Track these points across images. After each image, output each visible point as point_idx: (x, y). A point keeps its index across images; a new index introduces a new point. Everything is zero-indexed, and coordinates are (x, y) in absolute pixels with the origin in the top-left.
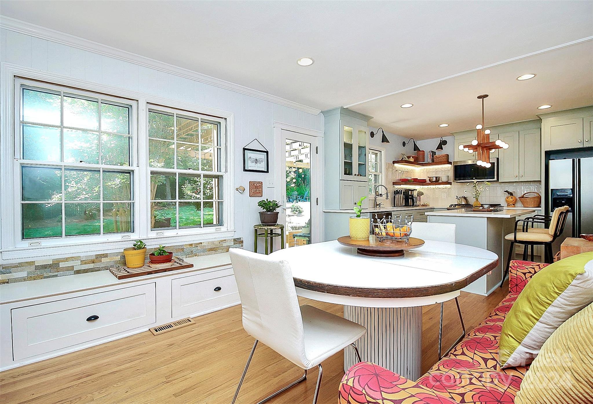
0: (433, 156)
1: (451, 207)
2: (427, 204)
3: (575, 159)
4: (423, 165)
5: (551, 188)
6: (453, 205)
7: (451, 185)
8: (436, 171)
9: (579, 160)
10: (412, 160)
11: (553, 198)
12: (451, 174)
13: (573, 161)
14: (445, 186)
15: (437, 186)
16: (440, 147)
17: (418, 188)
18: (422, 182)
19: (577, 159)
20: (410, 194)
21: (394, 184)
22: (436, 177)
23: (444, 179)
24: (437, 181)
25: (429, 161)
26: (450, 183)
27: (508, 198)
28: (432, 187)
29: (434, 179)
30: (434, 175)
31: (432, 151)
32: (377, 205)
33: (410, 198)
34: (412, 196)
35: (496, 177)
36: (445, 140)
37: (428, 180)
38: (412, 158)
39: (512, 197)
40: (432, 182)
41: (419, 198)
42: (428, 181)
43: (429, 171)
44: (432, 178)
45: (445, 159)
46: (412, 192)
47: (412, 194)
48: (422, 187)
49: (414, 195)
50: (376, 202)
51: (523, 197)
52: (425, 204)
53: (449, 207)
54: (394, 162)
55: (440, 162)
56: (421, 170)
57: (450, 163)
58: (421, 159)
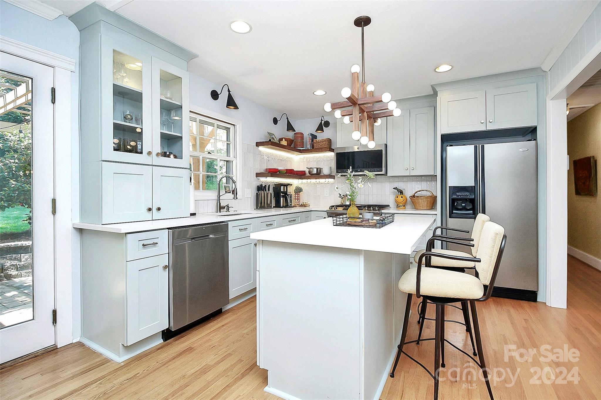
0: (312, 141)
1: (332, 209)
2: (307, 203)
3: (478, 145)
4: (301, 151)
5: (449, 186)
6: (333, 206)
7: (334, 179)
8: (318, 161)
9: (483, 147)
10: (284, 143)
11: (452, 199)
12: (334, 165)
13: (476, 148)
14: (327, 180)
15: (318, 180)
16: (320, 128)
17: (295, 182)
18: (301, 175)
19: (480, 145)
20: (282, 190)
21: (258, 175)
22: (317, 169)
23: (326, 171)
24: (318, 174)
25: (308, 147)
26: (333, 177)
27: (397, 197)
28: (313, 181)
29: (315, 171)
30: (314, 166)
31: (312, 134)
32: (221, 208)
33: (283, 196)
34: (285, 193)
35: (384, 169)
36: (328, 120)
37: (307, 171)
38: (285, 140)
39: (402, 196)
40: (312, 176)
41: (298, 196)
42: (308, 174)
43: (309, 160)
44: (311, 169)
45: (326, 144)
46: (285, 188)
47: (285, 190)
48: (300, 181)
49: (288, 191)
50: (220, 204)
51: (414, 196)
52: (304, 204)
53: (329, 209)
54: (258, 144)
55: (321, 148)
56: (300, 159)
57: (332, 150)
58: (299, 144)
